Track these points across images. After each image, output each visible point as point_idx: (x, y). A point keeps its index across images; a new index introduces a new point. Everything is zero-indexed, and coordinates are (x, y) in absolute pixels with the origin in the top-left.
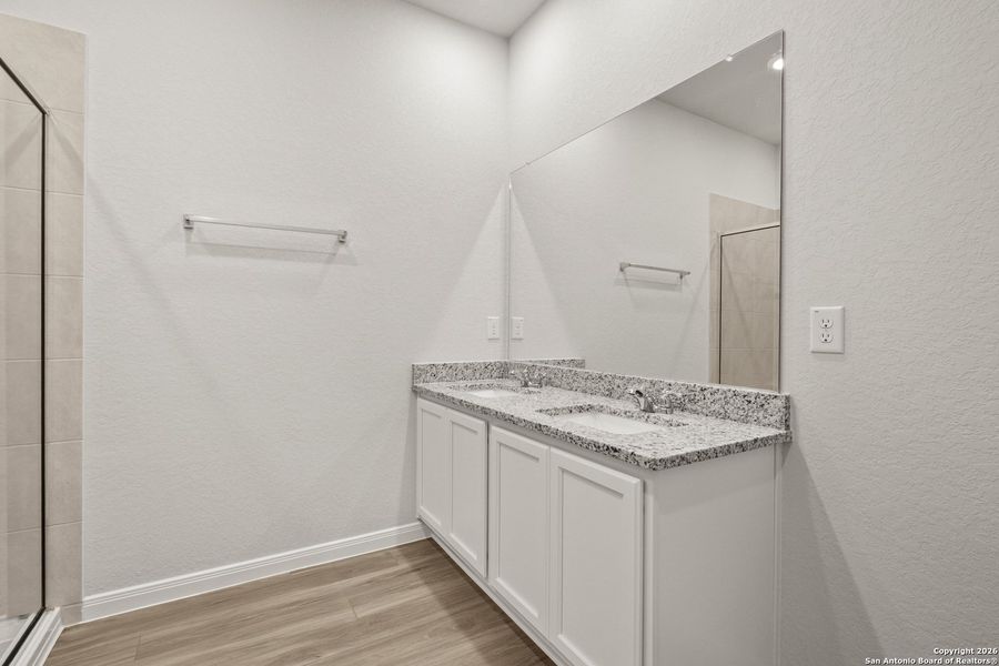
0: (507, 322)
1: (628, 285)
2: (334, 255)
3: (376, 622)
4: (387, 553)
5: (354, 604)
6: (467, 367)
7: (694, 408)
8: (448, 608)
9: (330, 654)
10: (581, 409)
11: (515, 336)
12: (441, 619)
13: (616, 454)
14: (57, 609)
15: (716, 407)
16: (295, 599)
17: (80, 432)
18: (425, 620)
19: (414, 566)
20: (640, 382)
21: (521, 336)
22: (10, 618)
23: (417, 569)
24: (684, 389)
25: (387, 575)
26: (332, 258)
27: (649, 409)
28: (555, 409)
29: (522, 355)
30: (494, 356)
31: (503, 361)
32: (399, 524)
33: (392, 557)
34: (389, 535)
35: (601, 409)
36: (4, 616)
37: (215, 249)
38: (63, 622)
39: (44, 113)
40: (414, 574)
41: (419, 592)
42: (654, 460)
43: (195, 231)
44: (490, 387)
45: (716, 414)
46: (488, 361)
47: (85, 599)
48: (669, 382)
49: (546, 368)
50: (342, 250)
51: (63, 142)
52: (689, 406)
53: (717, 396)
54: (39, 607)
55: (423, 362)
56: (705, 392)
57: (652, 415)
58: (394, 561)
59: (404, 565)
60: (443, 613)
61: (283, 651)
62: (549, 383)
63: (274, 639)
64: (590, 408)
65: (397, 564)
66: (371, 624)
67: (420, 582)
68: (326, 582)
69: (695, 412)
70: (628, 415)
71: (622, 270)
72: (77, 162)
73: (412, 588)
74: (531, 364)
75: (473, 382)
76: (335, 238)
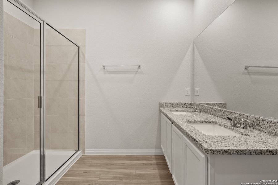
0: (193, 90)
1: (249, 75)
2: (137, 72)
3: (140, 176)
4: (151, 157)
5: (137, 169)
6: (177, 104)
7: (259, 128)
8: (161, 179)
9: (125, 181)
10: (207, 122)
11: (196, 94)
12: (158, 182)
13: (197, 143)
14: (81, 151)
15: (271, 129)
16: (124, 163)
17: (85, 114)
18: (153, 180)
19: (157, 163)
20: (235, 114)
21: (198, 94)
22: (74, 150)
23: (157, 164)
24: (254, 119)
25: (149, 163)
26: (137, 73)
27: (235, 126)
28: (195, 121)
29: (197, 101)
30: (188, 101)
31: (191, 102)
32: (155, 149)
33: (152, 158)
34: (152, 152)
35: (216, 123)
36: (73, 150)
37: (110, 73)
38: (82, 154)
39: (79, 47)
40: (156, 165)
41: (155, 172)
42: (207, 149)
43: (105, 69)
44: (184, 111)
45: (270, 133)
46: (185, 102)
47: (86, 150)
48: (247, 115)
49: (203, 106)
50: (139, 70)
51: (82, 53)
52: (257, 127)
53: (271, 124)
54: (78, 150)
55: (162, 102)
56: (265, 122)
57: (235, 128)
58: (152, 159)
59: (154, 162)
60: (159, 180)
61: (115, 176)
62: (204, 111)
63: (115, 172)
64: (211, 122)
65: (153, 161)
66: (138, 176)
67: (156, 168)
68: (132, 160)
69: (259, 130)
70: (226, 127)
71: (246, 69)
72: (84, 56)
73: (153, 169)
74: (199, 104)
75: (178, 109)
76: (138, 67)
